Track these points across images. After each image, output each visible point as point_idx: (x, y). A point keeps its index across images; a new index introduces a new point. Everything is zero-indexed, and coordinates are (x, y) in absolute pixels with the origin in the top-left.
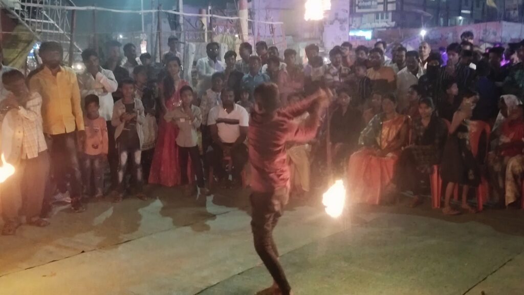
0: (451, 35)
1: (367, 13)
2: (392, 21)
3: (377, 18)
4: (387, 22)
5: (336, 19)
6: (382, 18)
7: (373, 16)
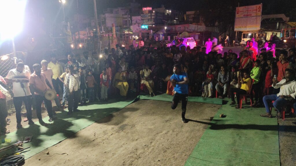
0: (174, 28)
1: (145, 19)
3: (149, 21)
4: (152, 22)
5: (136, 23)
6: (150, 21)
7: (147, 20)
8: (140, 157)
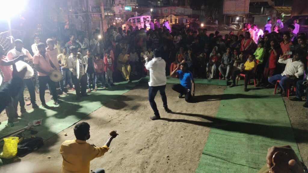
0: (160, 11)
2: (137, 3)
3: (131, 2)
4: (135, 4)
5: (120, 3)
8: (162, 135)
